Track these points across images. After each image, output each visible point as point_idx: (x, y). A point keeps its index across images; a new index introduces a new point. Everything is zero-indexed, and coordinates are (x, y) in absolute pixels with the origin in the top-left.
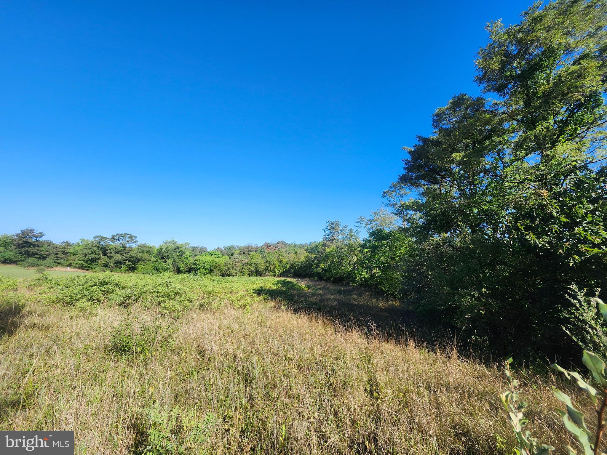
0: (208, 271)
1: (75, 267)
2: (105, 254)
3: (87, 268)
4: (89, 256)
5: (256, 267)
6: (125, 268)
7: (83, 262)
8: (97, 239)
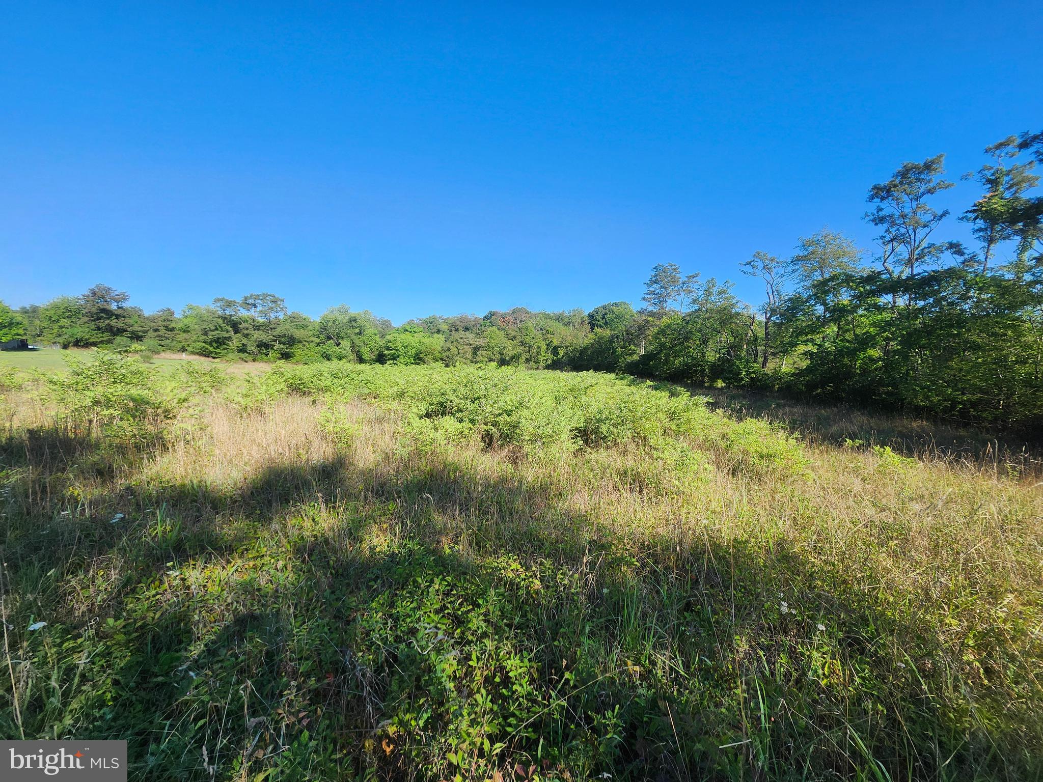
0: (414, 360)
1: (193, 353)
2: (237, 330)
3: (213, 355)
4: (213, 333)
5: (501, 354)
6: (274, 354)
7: (204, 344)
8: (218, 305)
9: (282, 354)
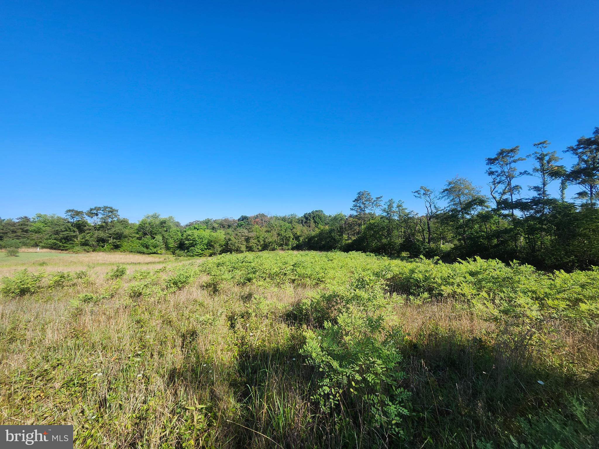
0: (207, 246)
1: (43, 247)
2: (81, 231)
3: (61, 248)
4: (64, 233)
5: (264, 241)
6: (109, 246)
7: (55, 241)
8: (69, 214)
9: (114, 245)
